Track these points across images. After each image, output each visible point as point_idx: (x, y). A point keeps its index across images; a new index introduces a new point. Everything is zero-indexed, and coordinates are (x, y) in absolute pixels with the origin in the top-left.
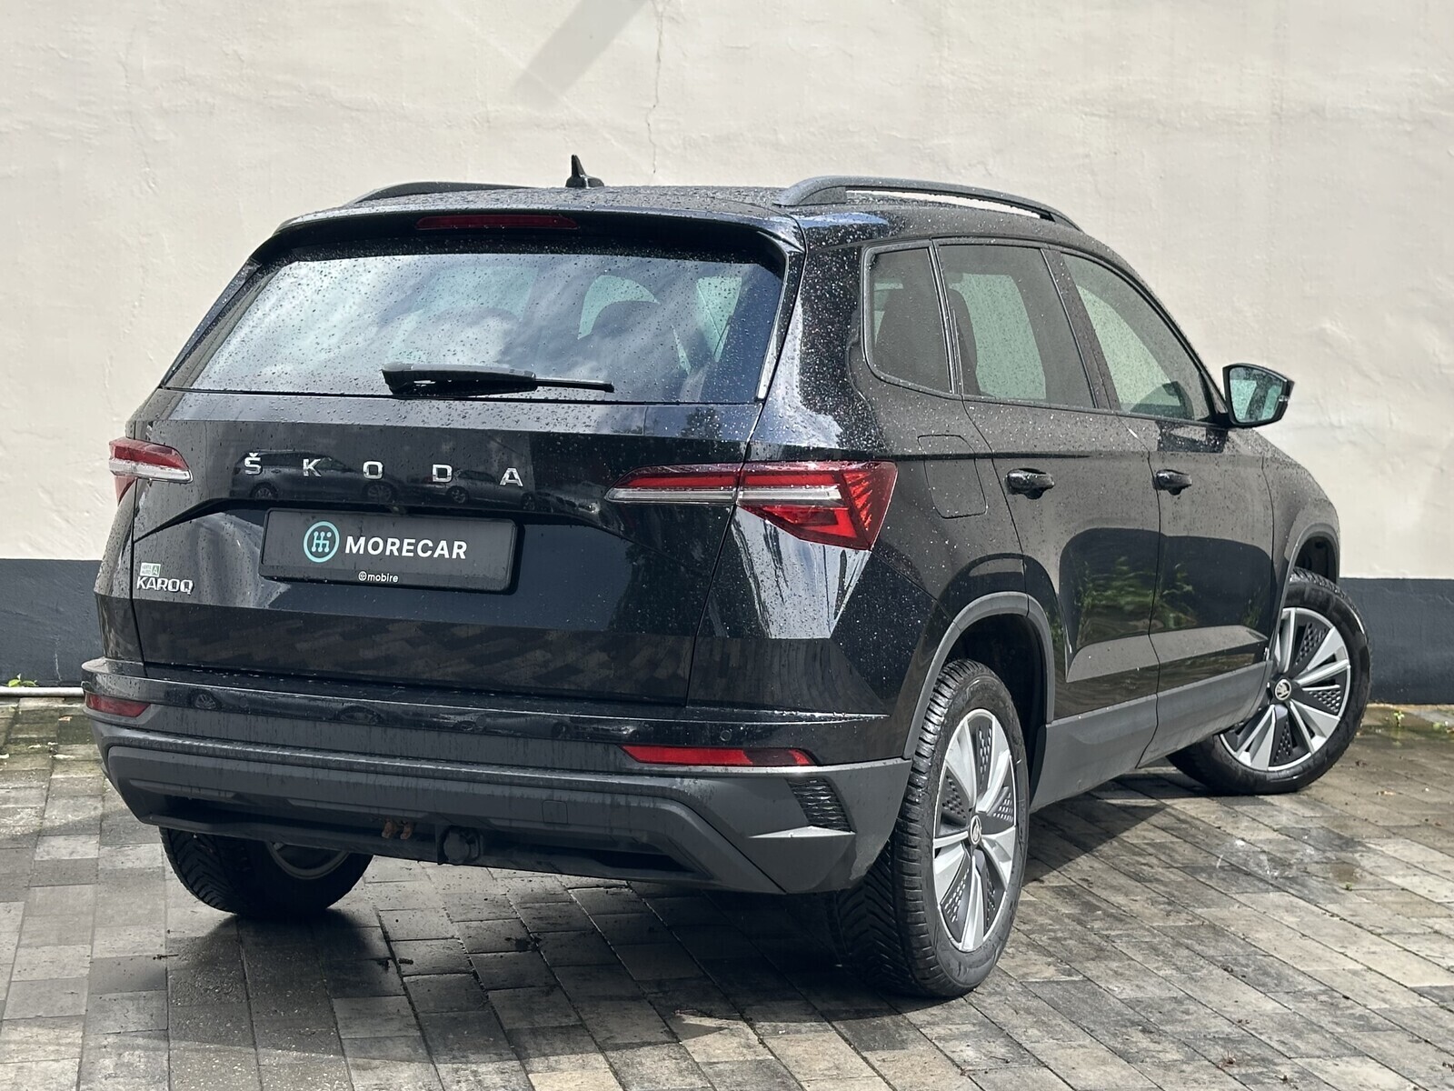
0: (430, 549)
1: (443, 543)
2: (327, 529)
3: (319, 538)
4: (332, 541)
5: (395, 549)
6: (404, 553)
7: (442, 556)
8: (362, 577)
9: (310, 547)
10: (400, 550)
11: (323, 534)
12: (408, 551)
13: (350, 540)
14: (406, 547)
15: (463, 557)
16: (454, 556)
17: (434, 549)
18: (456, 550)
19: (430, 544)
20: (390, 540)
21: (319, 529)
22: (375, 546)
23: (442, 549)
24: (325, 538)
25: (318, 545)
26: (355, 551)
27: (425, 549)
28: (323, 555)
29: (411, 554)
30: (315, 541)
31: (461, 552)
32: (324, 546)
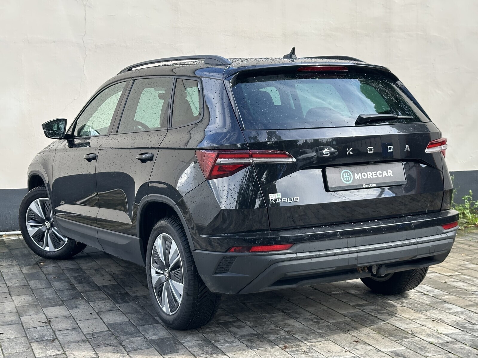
0: (381, 174)
1: (385, 172)
2: (347, 172)
3: (346, 175)
4: (350, 175)
5: (371, 175)
6: (374, 177)
7: (385, 176)
8: (364, 187)
9: (344, 178)
10: (372, 176)
11: (346, 174)
12: (375, 176)
13: (356, 174)
14: (374, 175)
15: (392, 175)
16: (389, 175)
17: (382, 174)
18: (389, 174)
19: (381, 173)
20: (368, 173)
21: (345, 172)
22: (364, 176)
23: (385, 174)
24: (348, 175)
25: (346, 178)
26: (358, 178)
27: (380, 174)
28: (349, 181)
29: (376, 177)
30: (345, 177)
31: (391, 173)
32: (348, 178)
